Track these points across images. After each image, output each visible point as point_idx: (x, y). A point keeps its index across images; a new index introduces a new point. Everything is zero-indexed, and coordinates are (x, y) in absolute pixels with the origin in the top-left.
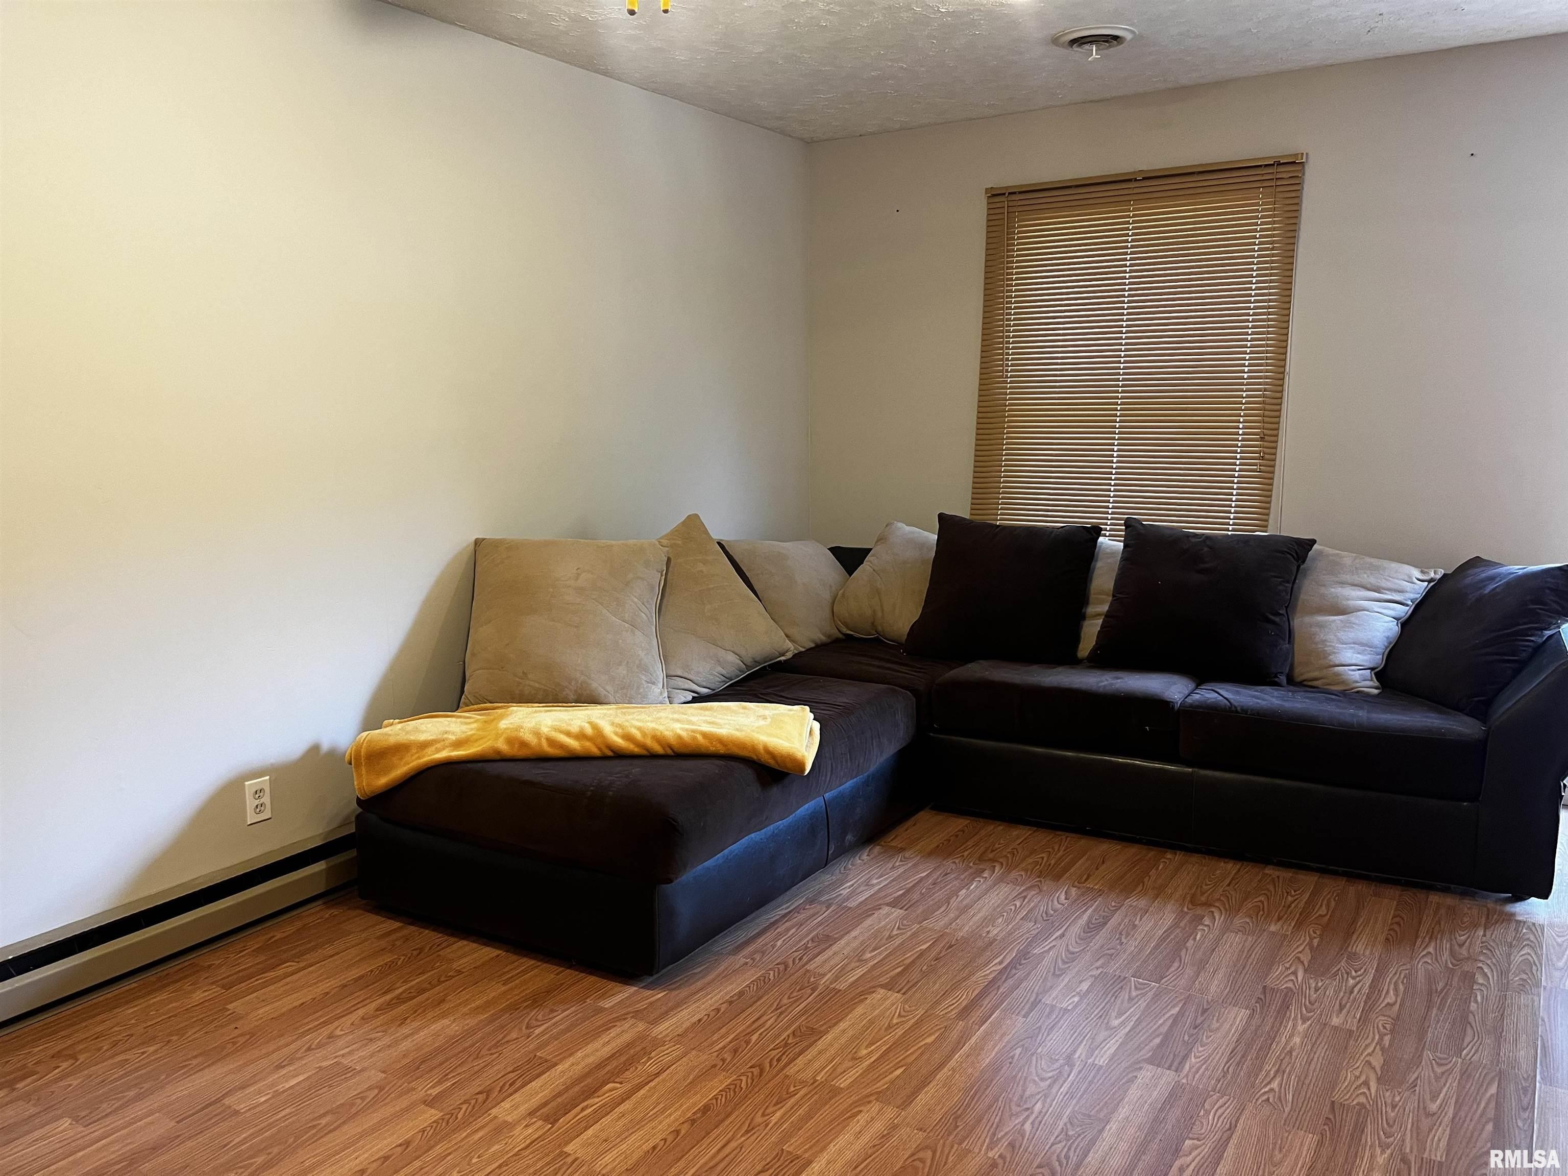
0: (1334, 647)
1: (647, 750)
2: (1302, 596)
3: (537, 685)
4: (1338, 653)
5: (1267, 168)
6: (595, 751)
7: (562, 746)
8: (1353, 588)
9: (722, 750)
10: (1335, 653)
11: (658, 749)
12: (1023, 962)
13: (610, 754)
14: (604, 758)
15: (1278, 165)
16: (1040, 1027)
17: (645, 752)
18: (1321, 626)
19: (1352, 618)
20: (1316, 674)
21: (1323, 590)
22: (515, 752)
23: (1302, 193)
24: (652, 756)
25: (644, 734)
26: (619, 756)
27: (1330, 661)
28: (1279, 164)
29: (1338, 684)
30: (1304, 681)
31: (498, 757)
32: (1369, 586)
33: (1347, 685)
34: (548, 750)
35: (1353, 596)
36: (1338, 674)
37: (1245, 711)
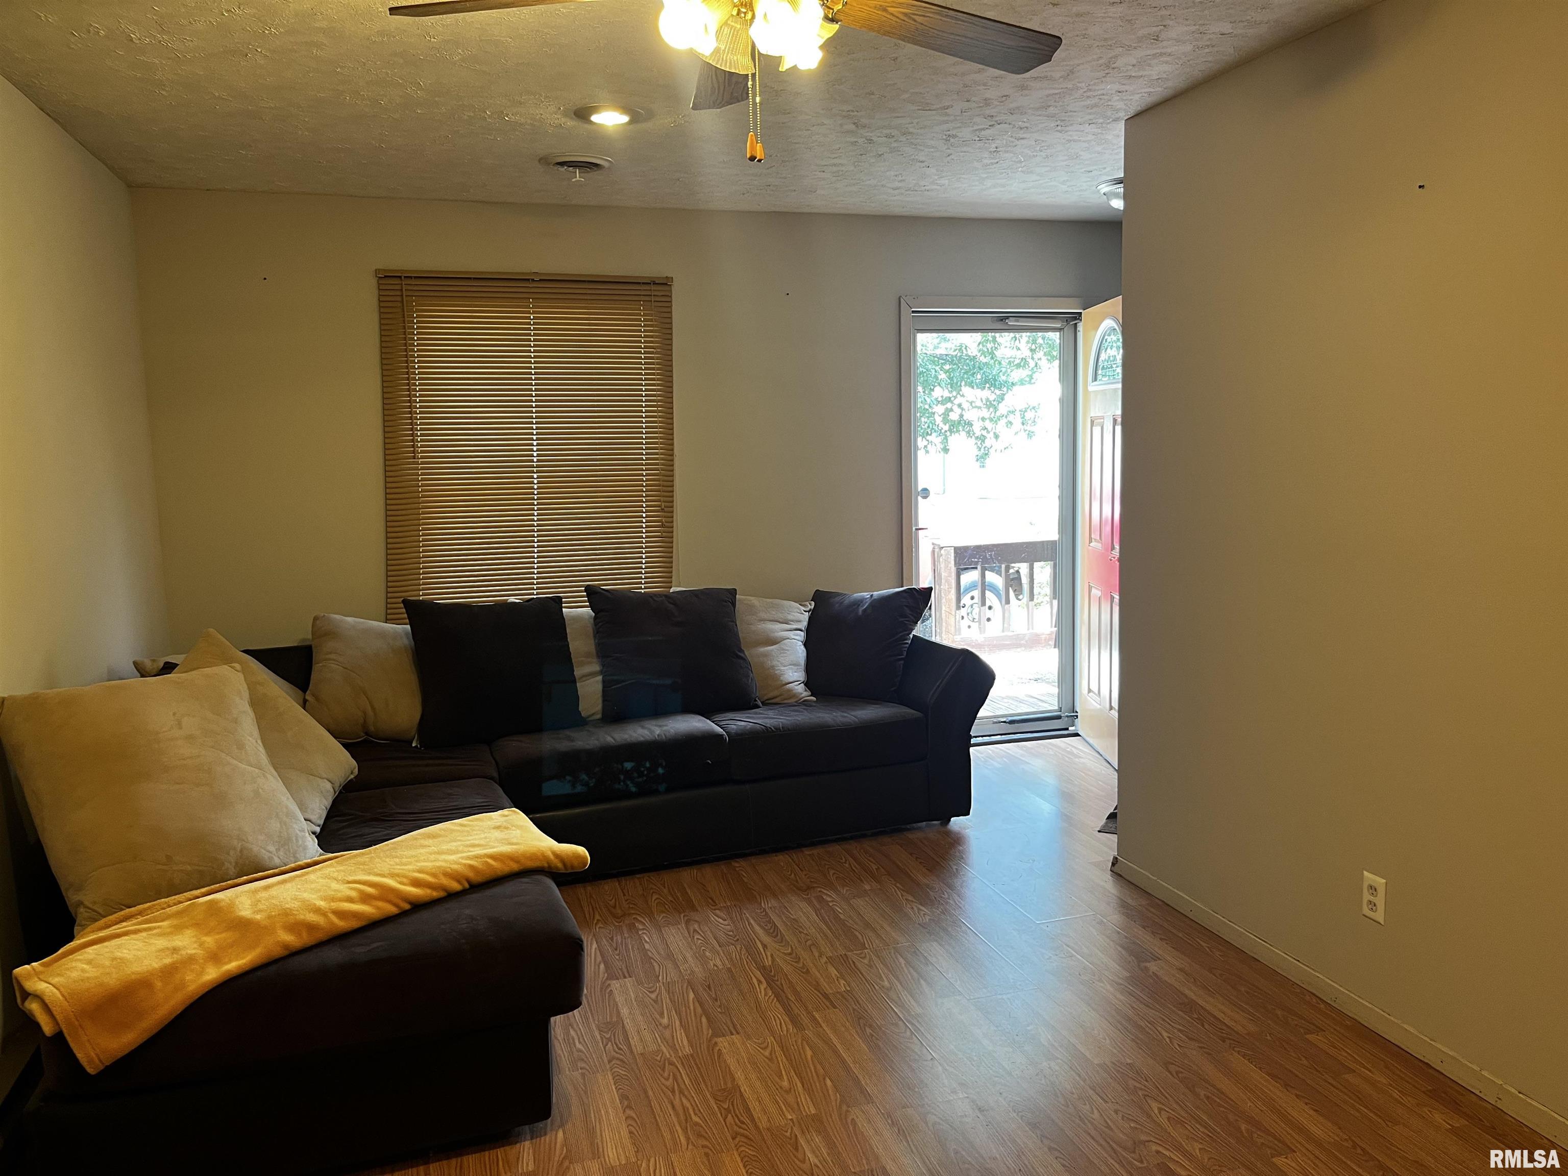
0: (781, 670)
1: (445, 890)
2: (740, 635)
3: (189, 868)
4: (784, 674)
5: (644, 285)
6: (391, 909)
7: (355, 915)
8: (772, 623)
9: (515, 867)
10: (782, 674)
11: (456, 886)
12: (772, 974)
13: (407, 907)
14: (404, 914)
15: (653, 284)
16: (854, 1010)
17: (442, 894)
18: (766, 655)
19: (781, 645)
20: (776, 693)
21: (753, 628)
22: (306, 939)
23: (671, 309)
24: (451, 896)
25: (434, 875)
26: (418, 907)
27: (781, 681)
28: (655, 283)
29: (790, 698)
30: (767, 700)
31: (286, 953)
32: (781, 620)
33: (797, 697)
34: (342, 925)
35: (777, 630)
36: (789, 690)
37: (777, 729)
